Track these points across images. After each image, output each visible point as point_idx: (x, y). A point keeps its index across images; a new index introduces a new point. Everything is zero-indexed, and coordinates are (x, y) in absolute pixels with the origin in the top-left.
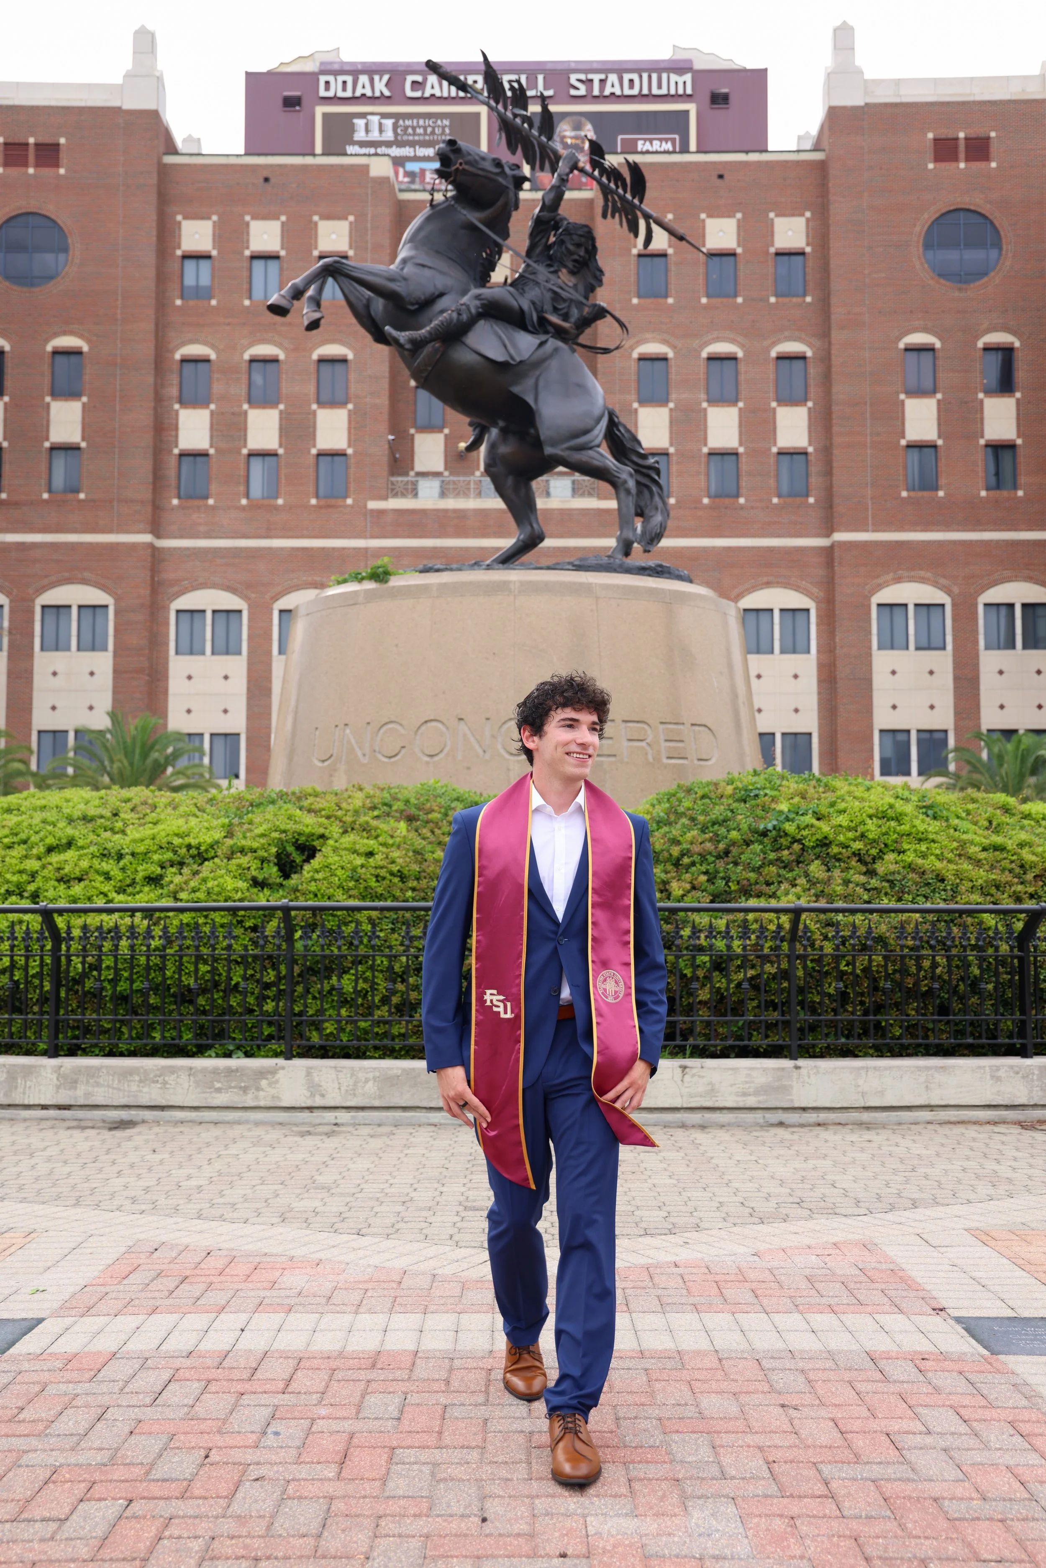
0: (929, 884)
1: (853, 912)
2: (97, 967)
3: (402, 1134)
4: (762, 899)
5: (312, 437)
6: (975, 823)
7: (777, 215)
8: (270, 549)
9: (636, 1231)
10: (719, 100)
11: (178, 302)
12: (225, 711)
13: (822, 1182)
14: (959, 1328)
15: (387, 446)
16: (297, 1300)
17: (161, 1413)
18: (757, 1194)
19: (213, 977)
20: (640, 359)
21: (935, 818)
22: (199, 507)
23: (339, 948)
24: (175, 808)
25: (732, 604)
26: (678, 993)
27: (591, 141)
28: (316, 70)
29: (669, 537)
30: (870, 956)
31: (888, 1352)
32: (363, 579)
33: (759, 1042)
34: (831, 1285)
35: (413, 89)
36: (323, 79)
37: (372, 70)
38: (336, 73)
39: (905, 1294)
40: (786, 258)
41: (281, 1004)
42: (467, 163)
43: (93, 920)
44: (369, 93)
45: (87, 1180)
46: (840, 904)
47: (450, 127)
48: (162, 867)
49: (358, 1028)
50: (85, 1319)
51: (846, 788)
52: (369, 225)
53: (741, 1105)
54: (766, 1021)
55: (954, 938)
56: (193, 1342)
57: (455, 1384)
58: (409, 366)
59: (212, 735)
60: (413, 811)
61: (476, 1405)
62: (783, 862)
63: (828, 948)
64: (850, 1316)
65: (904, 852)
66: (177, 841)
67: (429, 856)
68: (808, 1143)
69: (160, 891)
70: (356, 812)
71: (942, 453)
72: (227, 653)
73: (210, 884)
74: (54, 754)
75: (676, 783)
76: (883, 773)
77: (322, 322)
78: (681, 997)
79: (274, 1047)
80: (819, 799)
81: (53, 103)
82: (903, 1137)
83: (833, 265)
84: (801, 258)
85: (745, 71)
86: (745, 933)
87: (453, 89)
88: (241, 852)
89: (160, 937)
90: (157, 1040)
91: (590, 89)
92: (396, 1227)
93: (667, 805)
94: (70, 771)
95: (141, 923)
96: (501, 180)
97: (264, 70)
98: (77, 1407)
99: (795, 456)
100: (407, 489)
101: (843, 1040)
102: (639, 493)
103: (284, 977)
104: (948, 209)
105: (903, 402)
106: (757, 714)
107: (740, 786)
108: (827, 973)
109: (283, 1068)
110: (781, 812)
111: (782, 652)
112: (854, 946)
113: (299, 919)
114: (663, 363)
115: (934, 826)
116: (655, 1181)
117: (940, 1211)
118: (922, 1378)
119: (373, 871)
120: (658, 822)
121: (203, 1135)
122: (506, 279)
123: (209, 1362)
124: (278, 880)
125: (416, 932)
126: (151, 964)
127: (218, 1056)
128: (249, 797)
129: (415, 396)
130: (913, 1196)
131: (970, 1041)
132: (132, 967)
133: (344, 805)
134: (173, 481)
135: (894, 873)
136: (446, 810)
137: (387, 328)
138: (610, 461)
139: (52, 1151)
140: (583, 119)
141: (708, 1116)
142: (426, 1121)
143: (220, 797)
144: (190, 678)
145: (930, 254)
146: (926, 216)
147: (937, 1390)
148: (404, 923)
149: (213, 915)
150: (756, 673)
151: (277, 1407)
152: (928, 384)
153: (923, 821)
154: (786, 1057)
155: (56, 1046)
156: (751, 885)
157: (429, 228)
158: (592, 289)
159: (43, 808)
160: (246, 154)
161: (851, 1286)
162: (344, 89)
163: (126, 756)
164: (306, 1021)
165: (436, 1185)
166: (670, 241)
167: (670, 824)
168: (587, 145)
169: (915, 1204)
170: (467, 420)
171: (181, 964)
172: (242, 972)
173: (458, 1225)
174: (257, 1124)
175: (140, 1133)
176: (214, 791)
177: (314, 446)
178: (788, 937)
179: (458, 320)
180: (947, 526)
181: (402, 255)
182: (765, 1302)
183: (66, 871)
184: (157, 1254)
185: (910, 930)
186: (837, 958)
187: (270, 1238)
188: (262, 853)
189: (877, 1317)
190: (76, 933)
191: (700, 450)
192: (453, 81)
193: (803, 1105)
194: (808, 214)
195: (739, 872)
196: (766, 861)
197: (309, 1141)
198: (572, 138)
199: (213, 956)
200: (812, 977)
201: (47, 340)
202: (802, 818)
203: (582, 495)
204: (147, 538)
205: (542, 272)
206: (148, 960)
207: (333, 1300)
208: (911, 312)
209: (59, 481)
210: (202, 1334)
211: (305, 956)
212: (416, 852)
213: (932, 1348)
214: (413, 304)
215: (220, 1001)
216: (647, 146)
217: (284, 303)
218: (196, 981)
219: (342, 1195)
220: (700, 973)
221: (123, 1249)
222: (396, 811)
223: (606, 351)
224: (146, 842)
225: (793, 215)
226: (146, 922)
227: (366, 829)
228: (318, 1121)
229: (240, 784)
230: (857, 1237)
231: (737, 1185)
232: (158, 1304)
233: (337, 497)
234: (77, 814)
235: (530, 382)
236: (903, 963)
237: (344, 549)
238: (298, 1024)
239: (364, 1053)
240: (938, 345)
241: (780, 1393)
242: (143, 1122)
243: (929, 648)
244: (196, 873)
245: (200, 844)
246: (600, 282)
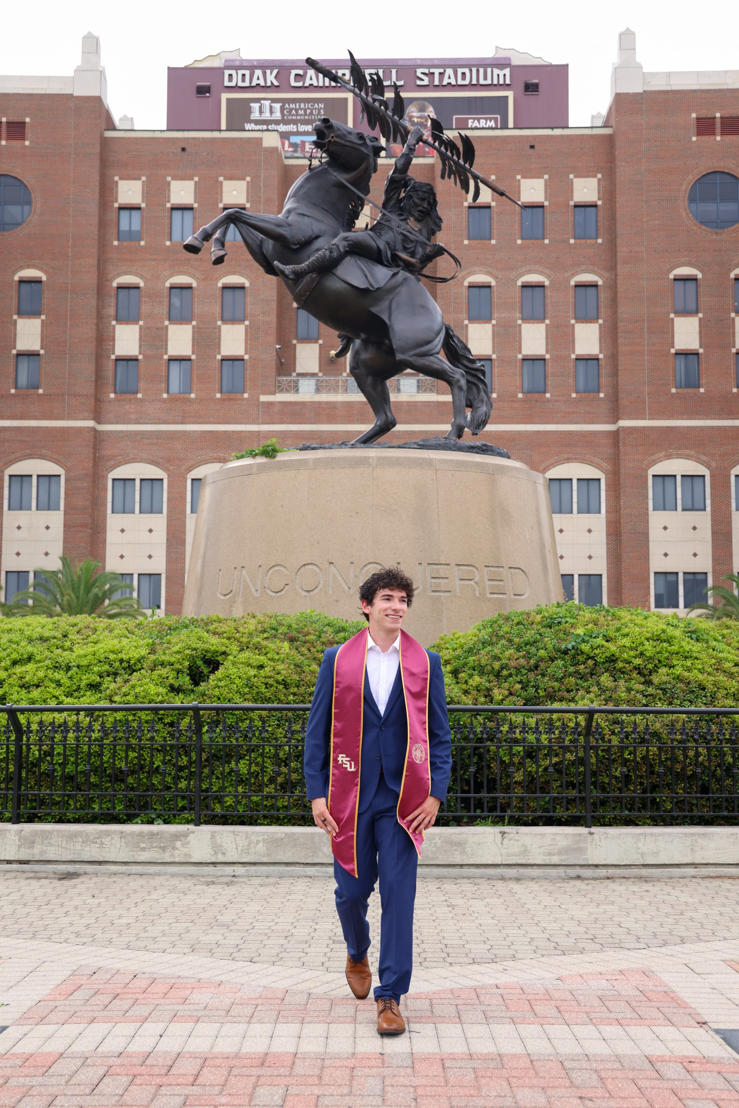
0: (694, 691)
1: (634, 713)
2: (50, 753)
3: (285, 884)
4: (563, 703)
5: (218, 346)
6: (729, 645)
7: (575, 177)
8: (185, 432)
9: (466, 960)
10: (531, 88)
11: (116, 243)
12: (150, 557)
13: (610, 923)
14: (718, 1038)
15: (275, 353)
16: (203, 1013)
17: (98, 1101)
18: (559, 932)
19: (139, 762)
20: (469, 287)
21: (698, 640)
22: (130, 400)
23: (237, 739)
24: (110, 631)
25: (540, 475)
26: (499, 776)
27: (432, 120)
28: (222, 66)
29: (491, 423)
30: (647, 748)
31: (663, 1057)
32: (256, 455)
33: (561, 814)
34: (618, 1003)
35: (296, 81)
36: (227, 73)
37: (265, 66)
38: (237, 68)
39: (675, 1010)
40: (583, 209)
41: (192, 782)
42: (336, 137)
43: (47, 717)
44: (262, 84)
45: (42, 919)
46: (624, 707)
47: (324, 109)
48: (101, 677)
49: (251, 801)
50: (39, 1026)
51: (629, 617)
52: (262, 184)
53: (548, 862)
54: (567, 798)
55: (712, 733)
56: (123, 1045)
57: (326, 1079)
58: (292, 293)
59: (139, 575)
60: (294, 634)
61: (342, 1096)
62: (580, 674)
63: (615, 741)
64: (633, 1028)
65: (673, 667)
66: (112, 656)
67: (306, 669)
68: (599, 892)
69: (99, 695)
70: (250, 635)
71: (703, 359)
72: (152, 512)
73: (137, 690)
74: (18, 590)
75: (497, 613)
76: (657, 606)
77: (226, 258)
78: (501, 779)
79: (186, 816)
80: (607, 626)
81: (21, 91)
82: (674, 888)
83: (618, 215)
84: (594, 209)
85: (551, 66)
86: (550, 729)
87: (327, 80)
88: (161, 665)
89: (99, 731)
90: (96, 810)
91: (432, 80)
92: (281, 956)
93: (490, 630)
94: (30, 602)
95: (85, 720)
96: (363, 149)
97: (182, 66)
98: (33, 1096)
99: (589, 362)
100: (290, 386)
101: (627, 812)
102: (469, 389)
103: (195, 761)
104: (708, 172)
105: (673, 319)
106: (559, 559)
107: (547, 615)
108: (614, 760)
109: (193, 832)
110: (578, 635)
111: (579, 512)
112: (635, 739)
113: (206, 717)
114: (488, 289)
115: (697, 647)
116: (481, 922)
117: (701, 946)
118: (689, 1077)
119: (263, 680)
120: (483, 643)
121: (131, 884)
122: (367, 225)
123: (135, 1060)
124: (190, 687)
125: (297, 727)
126: (92, 751)
127: (143, 823)
128: (168, 623)
129: (297, 315)
130: (681, 934)
131: (726, 813)
132: (77, 754)
133: (241, 629)
134: (111, 381)
135: (666, 683)
136: (320, 633)
137: (275, 262)
138: (446, 365)
139: (14, 896)
140: (426, 103)
141: (522, 871)
142: (303, 873)
143: (145, 622)
144: (123, 531)
145: (693, 206)
146: (690, 177)
147: (701, 1086)
148: (287, 721)
149: (139, 713)
150: (559, 529)
151: (187, 1096)
152: (692, 306)
153: (688, 643)
154: (582, 825)
155: (19, 814)
156: (555, 692)
157: (308, 186)
158: (433, 233)
159: (10, 631)
160: (168, 130)
161: (634, 1004)
162: (243, 80)
163: (73, 591)
164: (211, 796)
165: (311, 924)
166: (493, 196)
167: (493, 644)
168: (429, 123)
169: (683, 941)
170: (337, 333)
171: (115, 752)
172: (162, 758)
173: (328, 955)
174: (173, 875)
175: (82, 883)
176: (141, 618)
177: (219, 353)
178: (584, 732)
179: (330, 256)
180: (707, 416)
181: (287, 206)
182: (567, 1016)
183: (27, 679)
184: (95, 976)
185: (678, 728)
186: (622, 749)
187: (183, 964)
188: (178, 666)
189: (654, 1028)
190: (34, 727)
191: (516, 357)
192: (327, 74)
193: (595, 863)
194: (599, 176)
195: (545, 682)
196: (567, 674)
197: (213, 889)
198: (417, 117)
199: (139, 745)
200: (602, 763)
201: (15, 272)
202: (595, 640)
203: (425, 391)
204: (91, 423)
205: (395, 219)
206: (89, 748)
207: (232, 1013)
208: (679, 250)
209: (23, 380)
210: (129, 1039)
211: (211, 745)
212: (297, 666)
213: (696, 1054)
214: (295, 244)
215: (145, 780)
216: (476, 124)
217: (196, 243)
218: (126, 764)
219: (238, 931)
220: (516, 760)
221: (70, 973)
222: (281, 634)
223: (444, 280)
224: (88, 657)
225: (588, 177)
226: (88, 719)
227: (258, 647)
228: (220, 873)
229: (161, 613)
230: (638, 966)
231: (544, 925)
232: (96, 1015)
233: (237, 393)
234: (35, 635)
235: (385, 304)
236: (673, 753)
237: (242, 432)
238: (205, 798)
239: (256, 821)
240: (700, 276)
241: (578, 1088)
242: (85, 873)
243: (693, 509)
244: (127, 681)
245: (130, 659)
246: (439, 228)
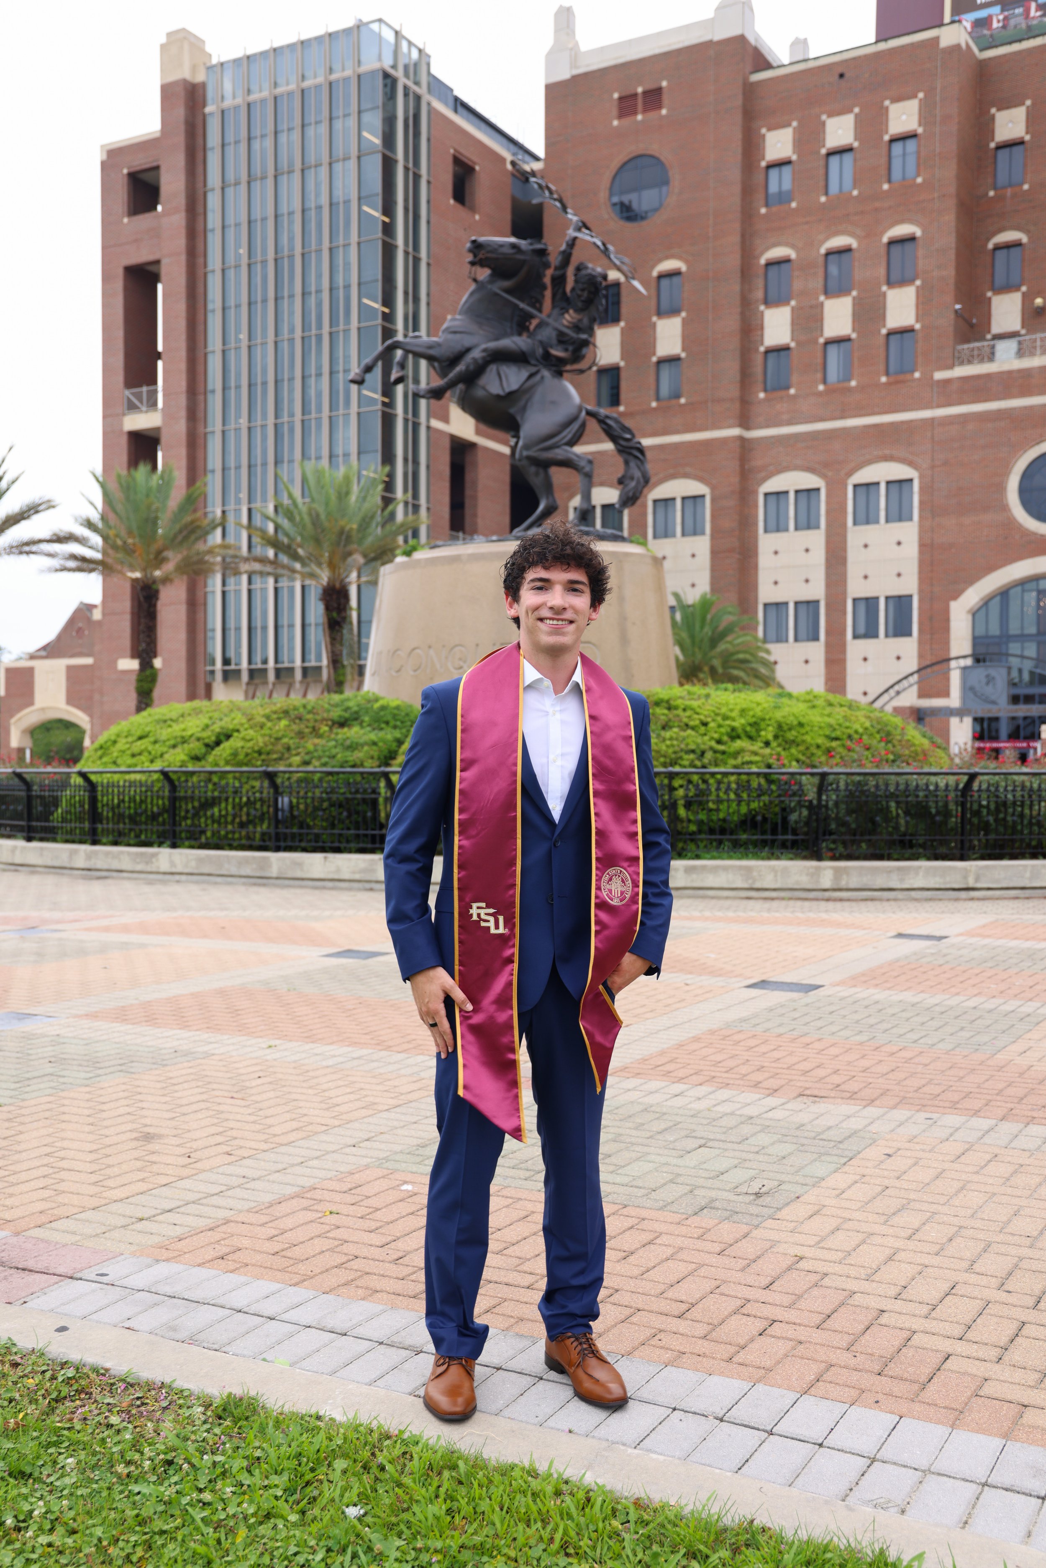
5: (882, 317)
8: (844, 429)
11: (763, 211)
12: (807, 581)
15: (953, 316)
22: (782, 398)
52: (938, 98)
59: (796, 603)
72: (808, 528)
81: (657, 51)
100: (973, 356)
129: (993, 259)
134: (760, 377)
144: (776, 553)
177: (884, 326)
201: (653, 267)
204: (737, 431)
209: (665, 390)
229: (821, 647)
233: (906, 372)
237: (911, 421)
